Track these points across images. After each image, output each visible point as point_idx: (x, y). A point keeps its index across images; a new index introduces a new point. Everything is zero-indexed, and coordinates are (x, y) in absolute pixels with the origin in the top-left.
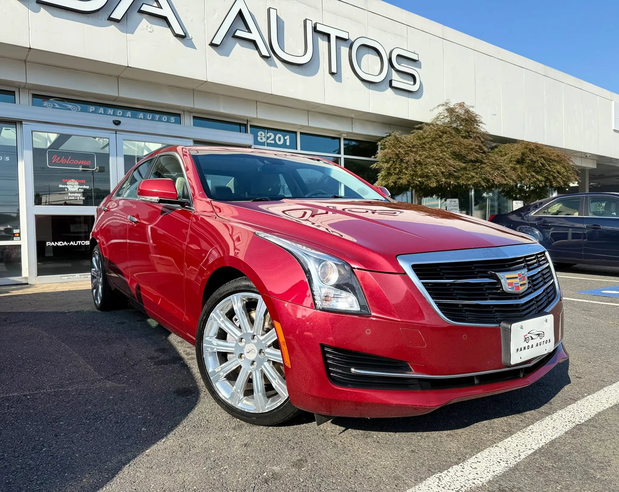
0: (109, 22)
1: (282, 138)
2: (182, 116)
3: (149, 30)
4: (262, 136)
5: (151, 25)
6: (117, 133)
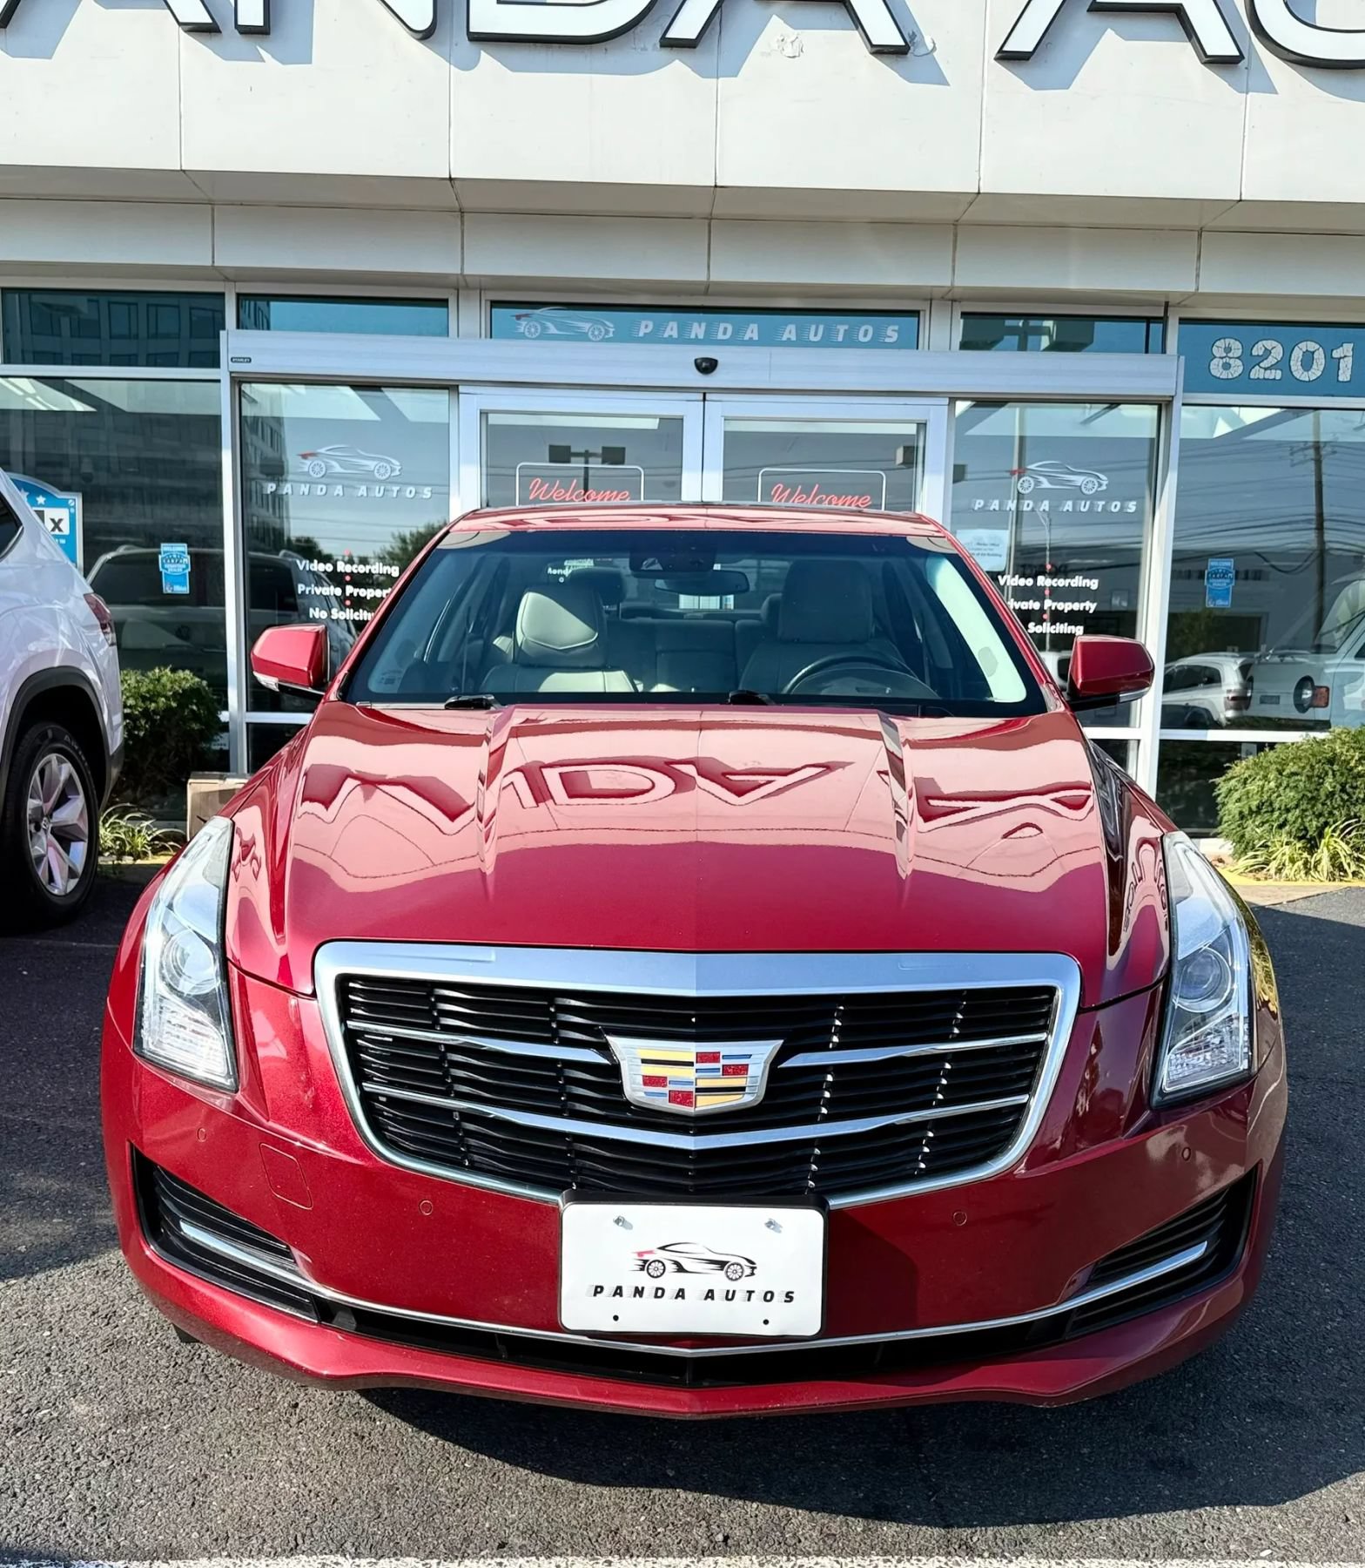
0: (666, 53)
1: (1320, 356)
2: (925, 318)
3: (789, 51)
4: (1226, 356)
5: (796, 32)
6: (708, 397)
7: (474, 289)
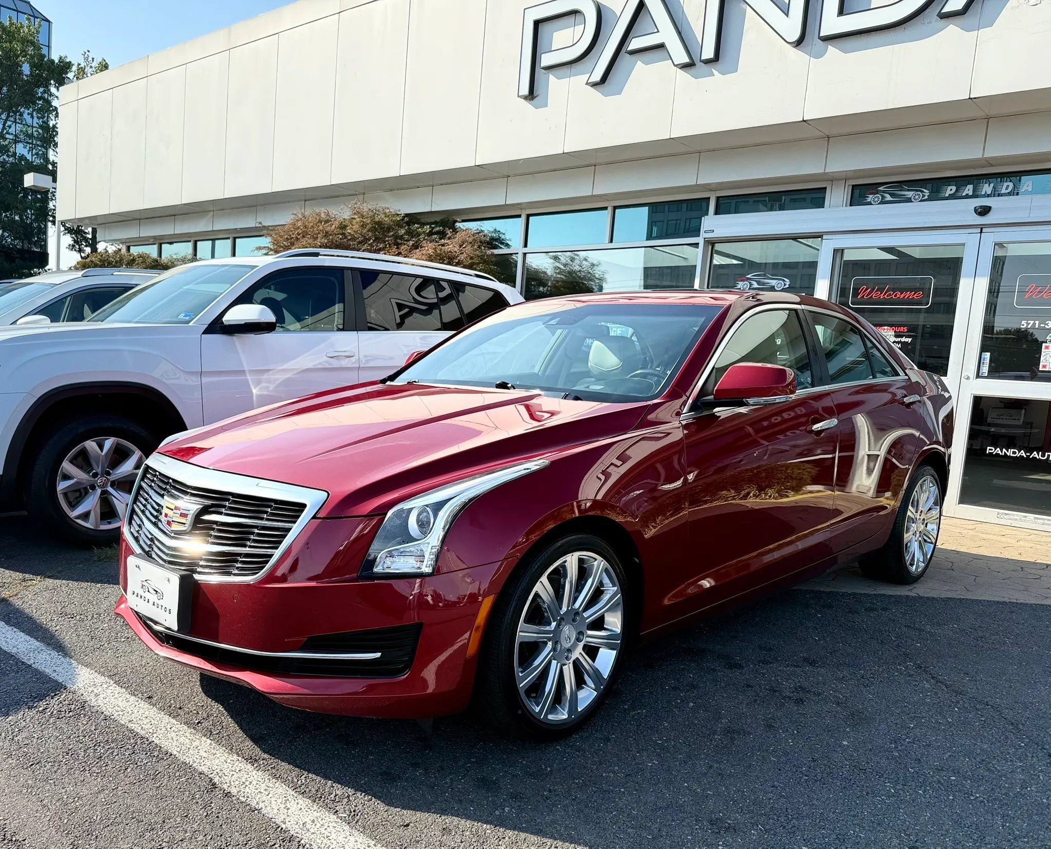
0: (942, 22)
3: (1032, 1)
6: (983, 230)
7: (841, 180)
